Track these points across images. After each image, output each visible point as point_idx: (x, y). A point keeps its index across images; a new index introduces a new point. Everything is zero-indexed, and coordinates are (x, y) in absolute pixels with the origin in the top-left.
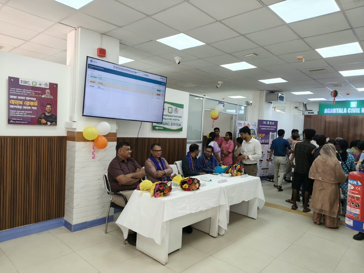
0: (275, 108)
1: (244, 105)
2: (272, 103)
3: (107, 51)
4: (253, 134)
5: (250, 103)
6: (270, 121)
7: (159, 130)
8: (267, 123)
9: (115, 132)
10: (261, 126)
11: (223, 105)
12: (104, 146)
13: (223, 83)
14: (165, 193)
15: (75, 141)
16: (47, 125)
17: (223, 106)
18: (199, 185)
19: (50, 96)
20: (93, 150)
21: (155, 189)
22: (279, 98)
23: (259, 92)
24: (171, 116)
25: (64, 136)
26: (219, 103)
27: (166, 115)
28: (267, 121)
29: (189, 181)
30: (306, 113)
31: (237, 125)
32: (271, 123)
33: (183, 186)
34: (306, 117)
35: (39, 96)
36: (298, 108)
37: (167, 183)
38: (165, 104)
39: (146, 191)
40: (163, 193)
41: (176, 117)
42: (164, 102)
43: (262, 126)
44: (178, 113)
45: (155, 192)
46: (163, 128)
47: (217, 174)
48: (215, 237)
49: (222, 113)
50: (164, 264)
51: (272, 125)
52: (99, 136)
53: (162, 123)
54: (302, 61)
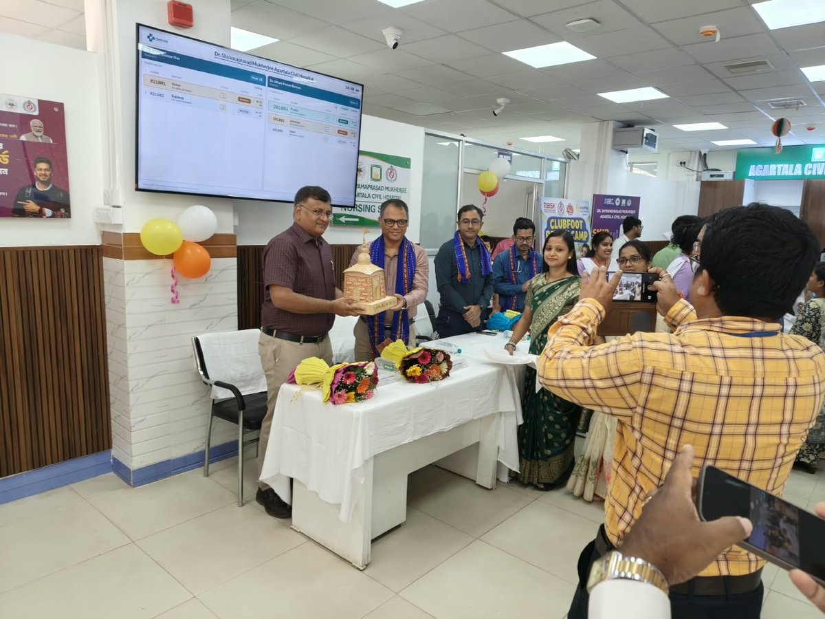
0: (631, 165)
1: (560, 159)
2: (627, 153)
3: (194, 9)
4: (581, 230)
5: (574, 153)
6: (621, 198)
7: (348, 224)
8: (614, 201)
9: (231, 231)
10: (599, 211)
11: (509, 158)
12: (201, 271)
13: (508, 101)
14: (359, 392)
15: (121, 259)
16: (42, 217)
17: (510, 161)
18: (450, 366)
19: (44, 136)
20: (172, 282)
21: (333, 383)
22: (644, 140)
23: (597, 124)
24: (380, 188)
25: (95, 246)
26: (500, 154)
27: (365, 187)
28: (614, 197)
29: (423, 357)
30: (706, 177)
31: (543, 209)
32: (624, 201)
33: (408, 371)
34: (705, 185)
35: (12, 136)
36: (686, 164)
37: (365, 368)
38: (360, 157)
39: (313, 387)
40: (354, 393)
41: (392, 189)
42: (359, 153)
43: (603, 211)
44: (396, 179)
45: (334, 390)
46: (357, 220)
47: (494, 331)
48: (489, 487)
49: (505, 180)
50: (362, 569)
51: (626, 208)
52: (185, 243)
53: (353, 207)
54: (715, 40)
